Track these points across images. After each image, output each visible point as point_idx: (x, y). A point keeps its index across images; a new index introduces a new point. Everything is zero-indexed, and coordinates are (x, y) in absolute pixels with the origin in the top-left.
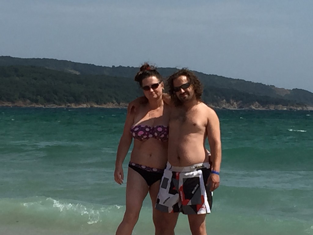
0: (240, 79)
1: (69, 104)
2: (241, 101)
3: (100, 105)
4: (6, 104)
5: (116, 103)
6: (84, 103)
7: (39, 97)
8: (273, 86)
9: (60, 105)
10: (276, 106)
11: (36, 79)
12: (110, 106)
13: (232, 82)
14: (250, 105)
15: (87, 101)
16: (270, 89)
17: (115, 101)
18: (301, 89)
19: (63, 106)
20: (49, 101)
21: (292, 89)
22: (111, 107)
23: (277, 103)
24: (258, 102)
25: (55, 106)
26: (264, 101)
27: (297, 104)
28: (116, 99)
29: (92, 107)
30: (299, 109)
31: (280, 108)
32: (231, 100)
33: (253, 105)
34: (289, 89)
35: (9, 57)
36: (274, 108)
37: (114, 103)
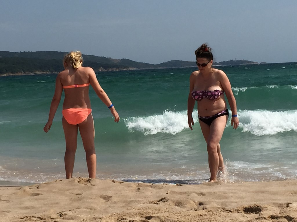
0: (92, 55)
3: (14, 74)
6: (5, 74)
8: (111, 58)
10: (113, 69)
12: (20, 74)
13: (87, 57)
14: (98, 69)
15: (7, 72)
16: (108, 59)
18: (126, 59)
23: (113, 67)
24: (103, 67)
26: (106, 67)
27: (124, 67)
28: (23, 70)
29: (9, 75)
30: (125, 70)
31: (115, 69)
33: (100, 69)
34: (119, 59)
36: (112, 70)
37: (22, 73)
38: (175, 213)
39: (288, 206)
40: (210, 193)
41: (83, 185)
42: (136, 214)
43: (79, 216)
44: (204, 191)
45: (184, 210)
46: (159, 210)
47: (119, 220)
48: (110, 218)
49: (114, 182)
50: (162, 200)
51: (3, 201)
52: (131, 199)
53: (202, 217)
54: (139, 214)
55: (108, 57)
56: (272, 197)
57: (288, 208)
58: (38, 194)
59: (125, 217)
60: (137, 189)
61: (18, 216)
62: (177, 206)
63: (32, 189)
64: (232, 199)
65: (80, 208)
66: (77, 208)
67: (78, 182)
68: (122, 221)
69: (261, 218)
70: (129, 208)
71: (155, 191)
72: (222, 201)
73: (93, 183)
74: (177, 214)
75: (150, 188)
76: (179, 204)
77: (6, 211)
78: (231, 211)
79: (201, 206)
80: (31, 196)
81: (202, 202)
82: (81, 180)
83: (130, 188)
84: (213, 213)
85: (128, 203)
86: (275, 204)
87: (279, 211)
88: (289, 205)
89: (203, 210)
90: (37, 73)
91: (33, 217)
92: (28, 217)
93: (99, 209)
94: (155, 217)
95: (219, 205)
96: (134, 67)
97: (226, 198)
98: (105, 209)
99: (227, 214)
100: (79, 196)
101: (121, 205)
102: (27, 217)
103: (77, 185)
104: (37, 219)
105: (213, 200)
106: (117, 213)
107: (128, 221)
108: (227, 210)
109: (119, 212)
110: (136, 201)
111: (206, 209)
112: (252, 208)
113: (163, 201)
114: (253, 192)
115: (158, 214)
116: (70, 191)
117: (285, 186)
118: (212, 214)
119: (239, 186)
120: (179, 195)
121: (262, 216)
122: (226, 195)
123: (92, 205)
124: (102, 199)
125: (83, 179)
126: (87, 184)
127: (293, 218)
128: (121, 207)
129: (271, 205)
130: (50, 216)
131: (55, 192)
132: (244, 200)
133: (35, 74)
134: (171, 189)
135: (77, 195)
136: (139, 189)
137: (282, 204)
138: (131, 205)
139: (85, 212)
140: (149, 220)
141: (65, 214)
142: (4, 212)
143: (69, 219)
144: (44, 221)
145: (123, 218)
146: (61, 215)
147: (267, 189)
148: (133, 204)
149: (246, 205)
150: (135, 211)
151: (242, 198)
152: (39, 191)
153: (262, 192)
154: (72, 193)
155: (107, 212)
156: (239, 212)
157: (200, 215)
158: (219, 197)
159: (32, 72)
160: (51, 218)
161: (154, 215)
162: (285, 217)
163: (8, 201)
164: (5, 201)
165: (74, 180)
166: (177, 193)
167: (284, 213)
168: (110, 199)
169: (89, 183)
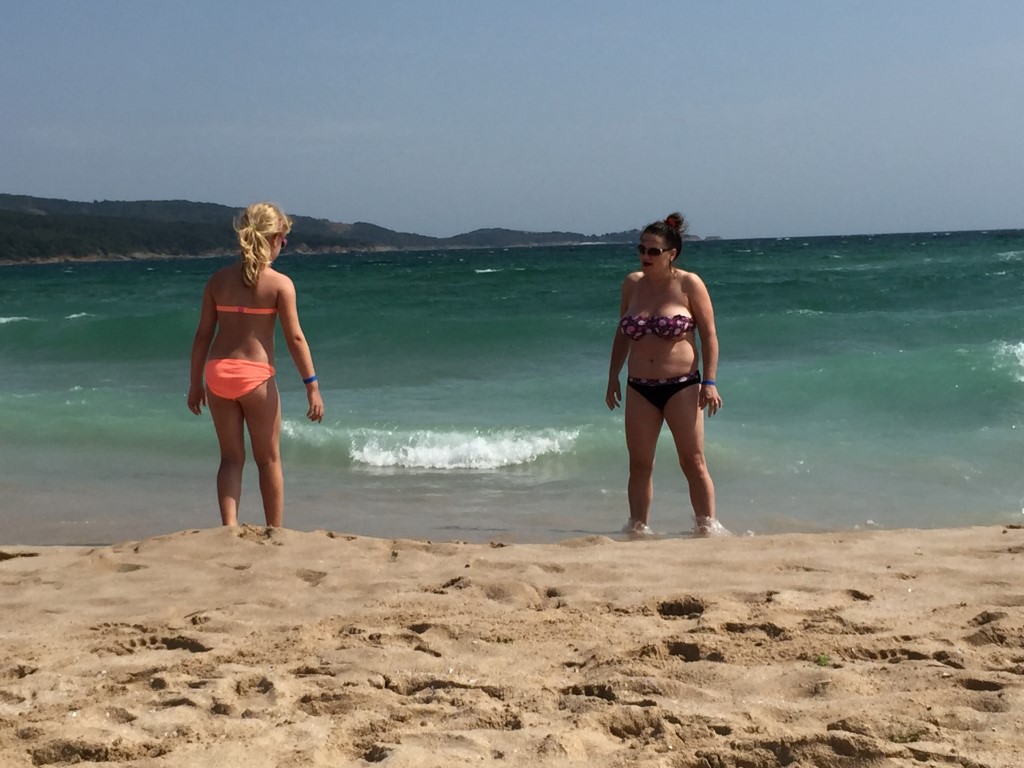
1: (33, 259)
3: (78, 258)
5: (102, 254)
6: (55, 257)
8: (327, 220)
9: (19, 261)
10: (332, 248)
12: (93, 259)
14: (296, 248)
15: (59, 253)
16: (322, 224)
17: (100, 252)
18: (366, 223)
19: (24, 262)
21: (352, 224)
23: (333, 242)
24: (306, 244)
25: (11, 263)
26: (315, 242)
27: (361, 244)
28: (102, 249)
29: (66, 261)
30: (364, 251)
31: (338, 250)
33: (299, 248)
34: (349, 223)
36: (329, 251)
37: (98, 254)
38: (486, 616)
39: (769, 600)
40: (577, 567)
41: (252, 544)
42: (389, 618)
43: (243, 622)
44: (560, 560)
45: (509, 608)
46: (446, 608)
47: (344, 633)
48: (322, 628)
49: (332, 537)
50: (453, 582)
51: (45, 583)
52: (375, 581)
53: (553, 627)
54: (394, 618)
55: (321, 218)
56: (731, 576)
57: (771, 606)
58: (137, 567)
59: (359, 627)
60: (391, 554)
61: (85, 622)
62: (493, 598)
63: (120, 554)
64: (632, 583)
65: (244, 603)
66: (236, 604)
67: (241, 536)
68: (352, 635)
69: (703, 628)
70: (369, 603)
71: (436, 559)
72: (607, 585)
73: (278, 540)
74: (491, 620)
75: (424, 553)
76: (496, 593)
77: (54, 608)
78: (627, 612)
79: (555, 600)
80: (119, 571)
81: (555, 589)
82: (249, 531)
83: (374, 553)
84: (581, 616)
85: (368, 590)
86: (738, 595)
87: (748, 610)
88: (774, 597)
89: (558, 607)
90: (138, 255)
91: (122, 624)
92: (109, 626)
93: (292, 605)
94: (436, 626)
95: (597, 596)
96: (386, 244)
97: (615, 578)
98: (308, 606)
99: (618, 619)
100: (243, 573)
101: (348, 594)
102: (107, 625)
103: (237, 544)
104: (134, 630)
105: (583, 584)
106: (339, 616)
107: (366, 636)
108: (617, 610)
109: (343, 614)
110: (386, 586)
111: (564, 605)
112: (680, 604)
113: (456, 584)
114: (683, 564)
115: (444, 619)
116: (220, 560)
117: (763, 549)
118: (579, 618)
119: (648, 548)
120: (497, 571)
121: (706, 625)
122: (616, 570)
123: (276, 595)
124: (300, 581)
125: (254, 529)
126: (264, 542)
127: (782, 630)
128: (348, 601)
129: (728, 597)
130: (165, 622)
131: (181, 563)
132: (660, 583)
133: (133, 258)
134: (476, 556)
135: (237, 568)
136: (395, 554)
137: (756, 595)
138: (375, 596)
139: (256, 612)
140: (420, 633)
141: (206, 619)
142: (48, 611)
143: (216, 630)
144: (152, 635)
145: (355, 629)
146: (194, 621)
147: (719, 556)
148: (379, 594)
149: (666, 597)
150: (384, 611)
151: (656, 579)
152: (139, 557)
153: (706, 564)
154: (224, 565)
155: (313, 614)
156: (647, 615)
157: (550, 622)
158: (600, 576)
159: (124, 254)
160: (170, 626)
161: (432, 621)
162: (763, 628)
163: (58, 585)
164: (53, 583)
165: (231, 531)
166: (491, 564)
167: (761, 618)
168: (322, 579)
169: (269, 537)
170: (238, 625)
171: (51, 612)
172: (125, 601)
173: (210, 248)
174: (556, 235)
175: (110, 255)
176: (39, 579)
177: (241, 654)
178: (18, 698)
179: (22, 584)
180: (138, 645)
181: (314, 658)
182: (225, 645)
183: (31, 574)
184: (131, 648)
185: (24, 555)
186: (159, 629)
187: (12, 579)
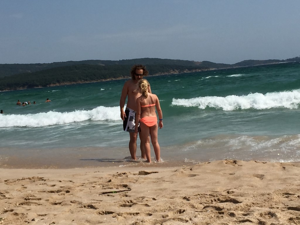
1: (102, 80)
2: (179, 70)
4: (73, 83)
5: (123, 77)
7: (87, 78)
8: (194, 61)
9: (97, 81)
11: (85, 70)
13: (174, 61)
14: (184, 71)
15: (110, 77)
16: (192, 62)
17: (122, 76)
18: (207, 61)
19: (99, 81)
20: (92, 79)
21: (202, 61)
22: (121, 79)
23: (196, 69)
24: (187, 69)
25: (95, 82)
26: (190, 69)
27: (205, 68)
29: (112, 80)
30: (206, 70)
31: (198, 70)
32: (175, 70)
35: (72, 61)
36: (195, 71)
41: (232, 166)
49: (257, 162)
51: (167, 181)
58: (195, 175)
60: (282, 167)
63: (187, 171)
65: (242, 186)
67: (226, 163)
73: (239, 164)
80: (189, 177)
82: (228, 162)
83: (276, 168)
91: (204, 194)
92: (200, 195)
93: (259, 186)
96: (214, 68)
100: (234, 176)
101: (277, 182)
103: (227, 166)
104: (210, 196)
106: (280, 190)
107: (296, 196)
110: (289, 178)
116: (223, 172)
123: (252, 183)
124: (256, 178)
126: (235, 165)
128: (279, 184)
131: (210, 173)
135: (230, 174)
136: (284, 168)
139: (249, 189)
141: (233, 192)
142: (174, 191)
144: (218, 198)
146: (228, 193)
148: (289, 181)
150: (295, 187)
152: (194, 172)
154: (225, 173)
160: (223, 195)
163: (172, 182)
164: (170, 181)
165: (223, 162)
168: (264, 177)
169: (236, 164)
170: (245, 194)
171: (176, 191)
172: (198, 187)
173: (156, 73)
174: (270, 60)
175: (125, 77)
176: (164, 180)
177: (253, 204)
178: (185, 220)
179: (159, 182)
180: (213, 201)
181: (281, 204)
182: (246, 201)
183: (160, 179)
184: (211, 202)
185: (153, 173)
186: (219, 196)
187: (154, 181)
